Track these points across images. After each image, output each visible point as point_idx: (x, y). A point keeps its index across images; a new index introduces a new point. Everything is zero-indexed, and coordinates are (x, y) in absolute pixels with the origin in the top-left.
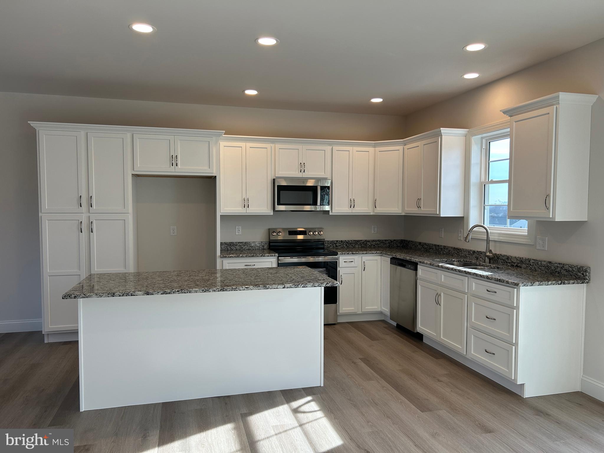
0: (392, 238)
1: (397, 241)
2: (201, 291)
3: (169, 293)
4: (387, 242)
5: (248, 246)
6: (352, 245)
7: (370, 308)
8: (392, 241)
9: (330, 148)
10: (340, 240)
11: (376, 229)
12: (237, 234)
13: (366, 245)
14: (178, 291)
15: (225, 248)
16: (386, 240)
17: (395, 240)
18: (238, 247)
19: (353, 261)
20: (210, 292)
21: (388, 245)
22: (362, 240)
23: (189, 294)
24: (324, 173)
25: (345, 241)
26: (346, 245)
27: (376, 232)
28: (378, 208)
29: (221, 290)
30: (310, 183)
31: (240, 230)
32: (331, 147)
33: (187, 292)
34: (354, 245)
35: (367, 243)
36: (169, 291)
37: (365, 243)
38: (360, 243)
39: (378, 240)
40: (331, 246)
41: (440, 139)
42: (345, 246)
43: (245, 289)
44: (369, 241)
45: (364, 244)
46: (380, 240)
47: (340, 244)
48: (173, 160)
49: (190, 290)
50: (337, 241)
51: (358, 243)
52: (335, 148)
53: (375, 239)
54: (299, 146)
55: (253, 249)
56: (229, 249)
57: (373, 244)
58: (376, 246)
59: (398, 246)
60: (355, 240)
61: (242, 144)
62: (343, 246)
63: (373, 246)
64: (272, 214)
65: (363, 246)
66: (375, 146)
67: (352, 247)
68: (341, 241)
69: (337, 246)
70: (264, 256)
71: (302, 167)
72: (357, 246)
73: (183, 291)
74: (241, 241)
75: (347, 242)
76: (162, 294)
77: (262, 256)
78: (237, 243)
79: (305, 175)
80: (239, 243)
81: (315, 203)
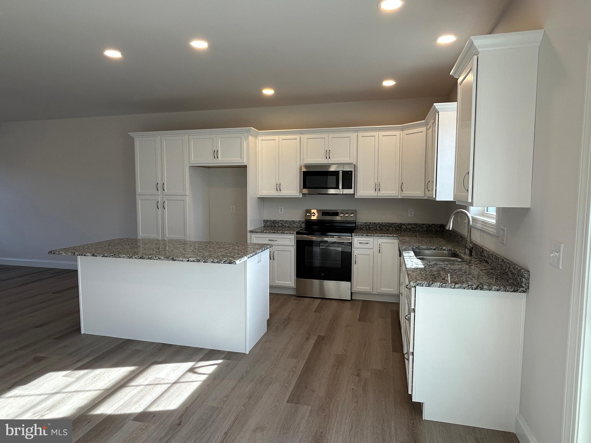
0: (431, 223)
1: (437, 225)
2: (127, 257)
3: (107, 256)
4: (425, 226)
5: (288, 224)
6: (386, 228)
7: (385, 290)
8: (430, 225)
9: (355, 134)
10: (373, 222)
11: (413, 213)
12: (280, 213)
13: (401, 227)
14: (112, 256)
15: (270, 225)
16: (423, 224)
17: (433, 224)
18: (280, 225)
19: (368, 243)
20: (133, 258)
21: (425, 229)
22: (396, 223)
23: (119, 258)
24: (349, 159)
25: (379, 223)
26: (380, 227)
27: (413, 216)
28: (404, 192)
29: (140, 258)
30: (333, 169)
31: (283, 210)
32: (357, 134)
33: (118, 257)
34: (387, 227)
35: (402, 226)
36: (106, 255)
37: (400, 226)
38: (394, 226)
39: (415, 224)
40: (364, 227)
41: (437, 116)
42: (378, 228)
43: (158, 259)
44: (404, 225)
45: (398, 227)
46: (417, 224)
47: (373, 226)
48: (215, 154)
49: (120, 255)
50: (370, 223)
51: (392, 226)
52: (361, 134)
53: (411, 223)
54: (325, 135)
55: (293, 227)
56: (273, 225)
57: (409, 228)
58: (412, 229)
59: (437, 231)
60: (389, 223)
61: (276, 137)
62: (376, 228)
63: (408, 229)
64: (301, 196)
65: (397, 228)
66: (402, 129)
67: (386, 229)
68: (375, 223)
69: (369, 228)
70: (283, 233)
71: (328, 154)
72: (391, 229)
73: (115, 256)
74: (282, 220)
75: (380, 225)
76: (102, 257)
77: (282, 233)
78: (279, 221)
79: (330, 161)
80: (280, 221)
81: (337, 187)
